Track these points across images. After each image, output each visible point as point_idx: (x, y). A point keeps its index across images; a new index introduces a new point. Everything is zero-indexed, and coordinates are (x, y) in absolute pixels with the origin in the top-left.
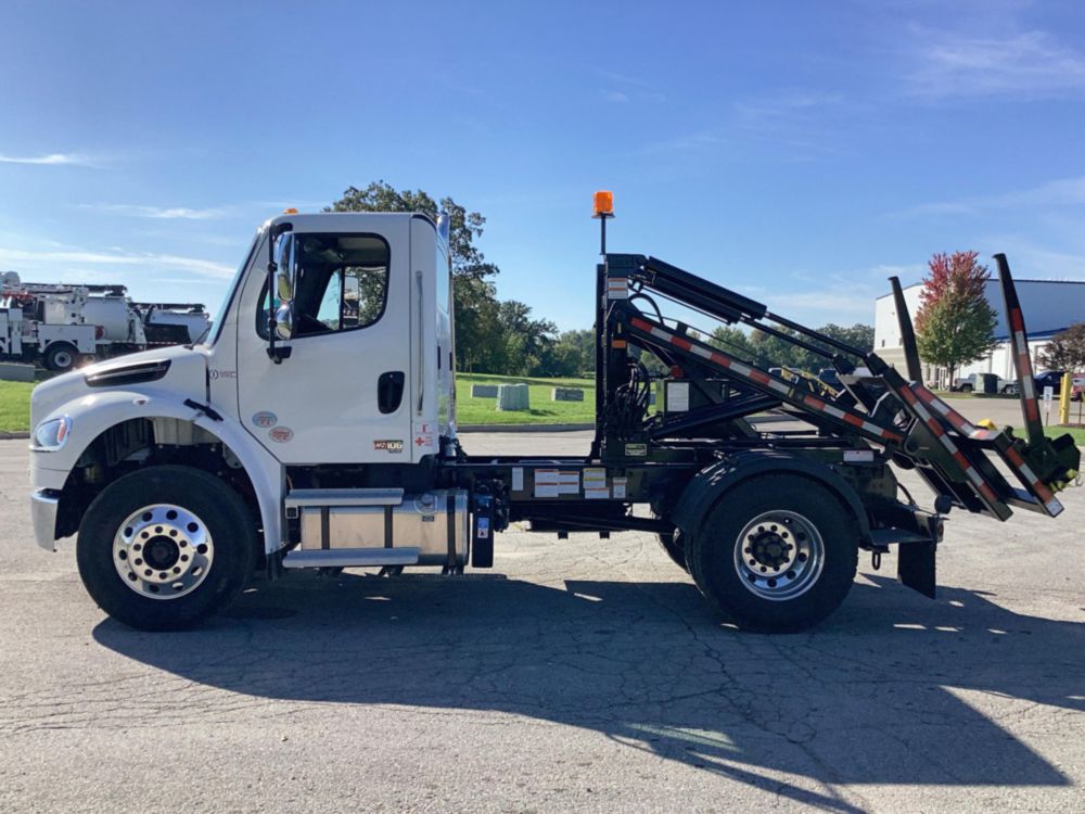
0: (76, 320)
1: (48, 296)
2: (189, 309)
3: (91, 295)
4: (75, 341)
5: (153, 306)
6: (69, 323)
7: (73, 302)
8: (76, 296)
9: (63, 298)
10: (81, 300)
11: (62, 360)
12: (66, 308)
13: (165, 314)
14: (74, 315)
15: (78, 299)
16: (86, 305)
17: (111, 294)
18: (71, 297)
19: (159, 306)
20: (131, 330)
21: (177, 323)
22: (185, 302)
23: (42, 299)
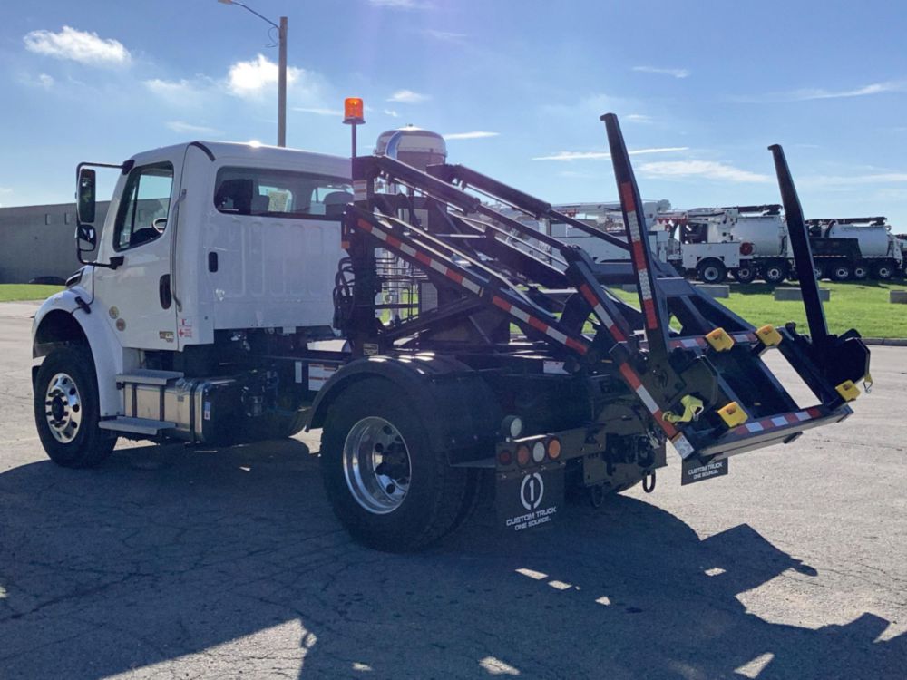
0: (727, 238)
1: (711, 219)
2: (871, 223)
3: (744, 215)
4: (723, 258)
5: (834, 222)
6: (720, 241)
7: (725, 222)
8: (726, 217)
9: (718, 219)
10: (732, 220)
11: (711, 274)
12: (718, 228)
13: (845, 228)
14: (724, 234)
15: (728, 219)
16: (736, 225)
17: (768, 213)
18: (723, 217)
19: (841, 221)
20: (783, 246)
21: (847, 237)
22: (867, 216)
23: (706, 222)
